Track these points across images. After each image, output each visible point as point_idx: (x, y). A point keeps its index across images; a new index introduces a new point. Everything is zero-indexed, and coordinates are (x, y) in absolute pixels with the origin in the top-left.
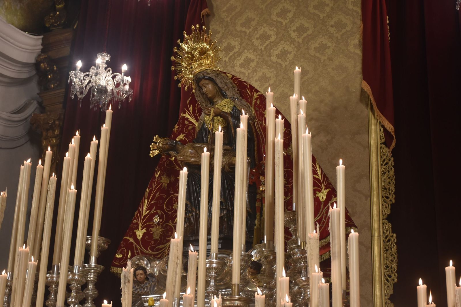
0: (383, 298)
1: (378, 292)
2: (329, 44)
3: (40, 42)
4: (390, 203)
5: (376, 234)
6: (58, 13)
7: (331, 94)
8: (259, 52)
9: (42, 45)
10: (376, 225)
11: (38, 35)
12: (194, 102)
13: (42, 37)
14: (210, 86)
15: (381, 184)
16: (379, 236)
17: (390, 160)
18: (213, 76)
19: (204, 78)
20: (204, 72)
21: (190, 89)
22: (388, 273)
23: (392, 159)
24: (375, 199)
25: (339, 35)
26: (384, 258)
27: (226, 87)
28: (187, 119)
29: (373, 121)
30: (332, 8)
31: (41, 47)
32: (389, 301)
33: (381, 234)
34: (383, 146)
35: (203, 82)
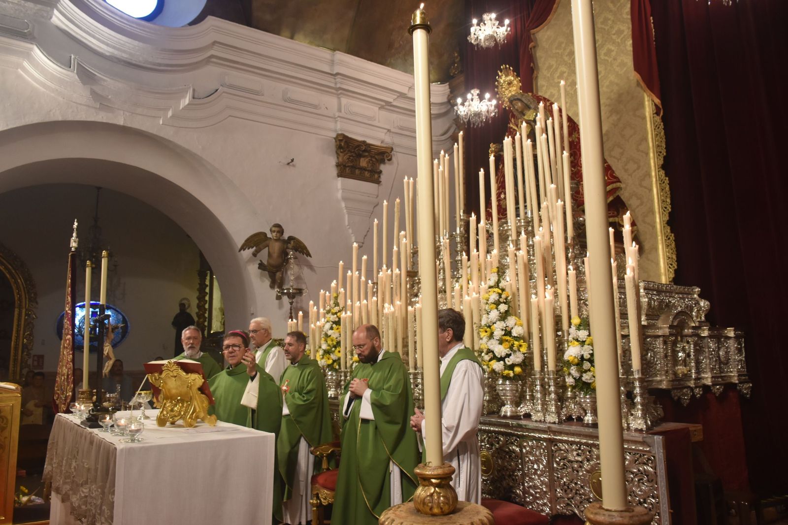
0: (662, 223)
1: (658, 220)
2: (613, 48)
3: (448, 87)
4: (662, 156)
5: (654, 180)
6: (456, 65)
7: (617, 84)
8: (569, 66)
9: (450, 88)
10: (653, 174)
11: (446, 83)
12: (513, 116)
13: (448, 83)
14: (519, 104)
15: (656, 143)
16: (656, 180)
17: (660, 125)
18: (519, 97)
19: (515, 100)
20: (513, 96)
21: (510, 108)
22: (665, 206)
23: (662, 124)
24: (651, 155)
25: (619, 40)
26: (661, 196)
27: (529, 102)
28: (512, 127)
29: (646, 99)
30: (613, 21)
31: (449, 90)
32: (666, 225)
33: (658, 179)
34: (655, 115)
35: (514, 102)
